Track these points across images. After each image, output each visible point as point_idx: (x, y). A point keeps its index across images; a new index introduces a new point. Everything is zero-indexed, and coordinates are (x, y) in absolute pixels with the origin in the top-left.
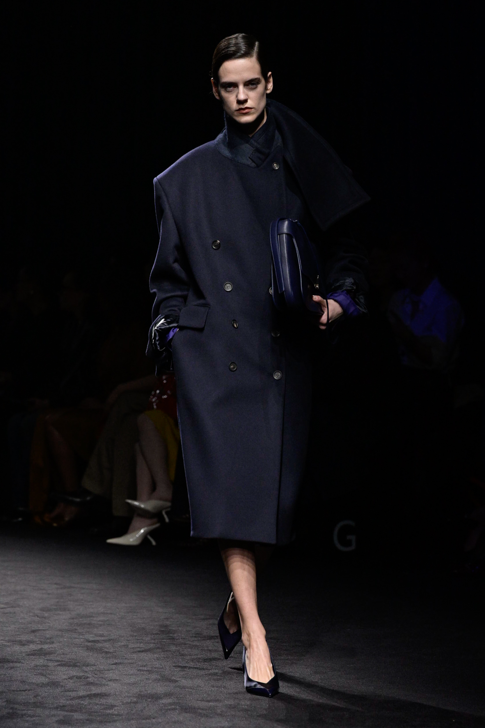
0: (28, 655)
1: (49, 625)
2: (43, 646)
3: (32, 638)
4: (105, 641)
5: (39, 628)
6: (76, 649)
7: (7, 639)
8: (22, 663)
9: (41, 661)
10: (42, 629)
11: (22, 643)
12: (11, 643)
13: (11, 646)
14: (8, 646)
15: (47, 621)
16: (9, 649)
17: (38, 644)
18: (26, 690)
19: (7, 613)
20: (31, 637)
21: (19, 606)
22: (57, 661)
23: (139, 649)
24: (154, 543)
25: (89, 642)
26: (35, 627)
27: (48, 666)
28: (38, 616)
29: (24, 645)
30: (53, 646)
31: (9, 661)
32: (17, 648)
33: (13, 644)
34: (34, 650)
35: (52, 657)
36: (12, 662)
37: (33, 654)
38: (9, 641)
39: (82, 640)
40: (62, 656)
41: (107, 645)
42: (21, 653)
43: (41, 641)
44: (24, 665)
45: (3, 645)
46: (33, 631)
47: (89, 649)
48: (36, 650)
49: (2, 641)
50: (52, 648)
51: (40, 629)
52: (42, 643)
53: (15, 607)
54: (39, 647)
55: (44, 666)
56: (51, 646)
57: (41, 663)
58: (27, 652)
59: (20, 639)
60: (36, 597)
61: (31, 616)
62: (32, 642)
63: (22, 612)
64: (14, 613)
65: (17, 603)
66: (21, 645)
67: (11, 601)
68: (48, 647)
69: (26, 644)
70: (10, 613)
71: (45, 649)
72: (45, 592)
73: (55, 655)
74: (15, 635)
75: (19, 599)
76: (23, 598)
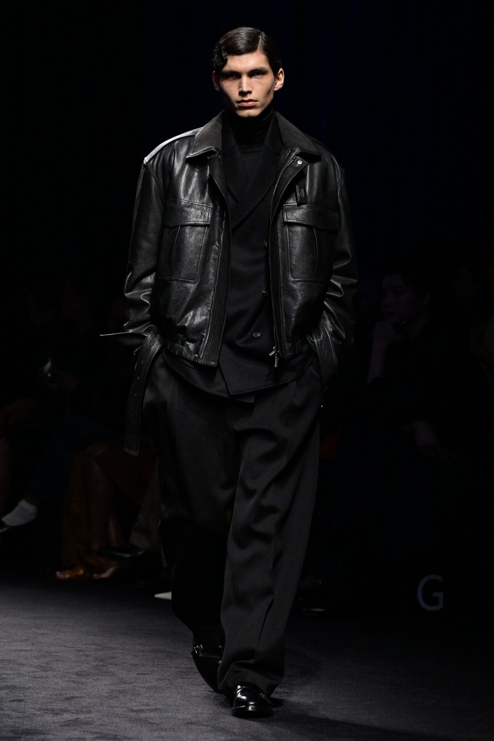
0: (62, 726)
1: (86, 691)
2: (79, 716)
4: (151, 711)
6: (117, 719)
7: (37, 707)
8: (55, 735)
9: (76, 734)
11: (55, 712)
12: (42, 712)
14: (41, 716)
15: (84, 687)
16: (39, 719)
17: (72, 713)
19: (38, 677)
20: (66, 705)
21: (52, 669)
22: (95, 733)
25: (133, 711)
26: (70, 694)
28: (73, 681)
29: (57, 714)
31: (39, 733)
32: (49, 718)
33: (44, 713)
34: (68, 721)
35: (89, 728)
36: (43, 734)
37: (68, 724)
38: (40, 709)
39: (124, 709)
40: (101, 727)
41: (152, 715)
42: (54, 723)
43: (76, 710)
44: (57, 737)
45: (33, 714)
46: (68, 699)
47: (131, 720)
48: (71, 720)
49: (32, 710)
50: (89, 718)
51: (76, 696)
52: (77, 712)
53: (47, 671)
54: (75, 716)
56: (88, 715)
57: (76, 735)
58: (60, 722)
59: (53, 707)
60: (73, 659)
61: (65, 681)
62: (66, 711)
63: (55, 677)
64: (47, 677)
65: (50, 666)
66: (53, 714)
67: (44, 663)
68: (84, 716)
69: (59, 714)
70: (42, 677)
71: (81, 719)
72: (81, 653)
73: (93, 726)
74: (47, 703)
75: (52, 662)
76: (57, 660)
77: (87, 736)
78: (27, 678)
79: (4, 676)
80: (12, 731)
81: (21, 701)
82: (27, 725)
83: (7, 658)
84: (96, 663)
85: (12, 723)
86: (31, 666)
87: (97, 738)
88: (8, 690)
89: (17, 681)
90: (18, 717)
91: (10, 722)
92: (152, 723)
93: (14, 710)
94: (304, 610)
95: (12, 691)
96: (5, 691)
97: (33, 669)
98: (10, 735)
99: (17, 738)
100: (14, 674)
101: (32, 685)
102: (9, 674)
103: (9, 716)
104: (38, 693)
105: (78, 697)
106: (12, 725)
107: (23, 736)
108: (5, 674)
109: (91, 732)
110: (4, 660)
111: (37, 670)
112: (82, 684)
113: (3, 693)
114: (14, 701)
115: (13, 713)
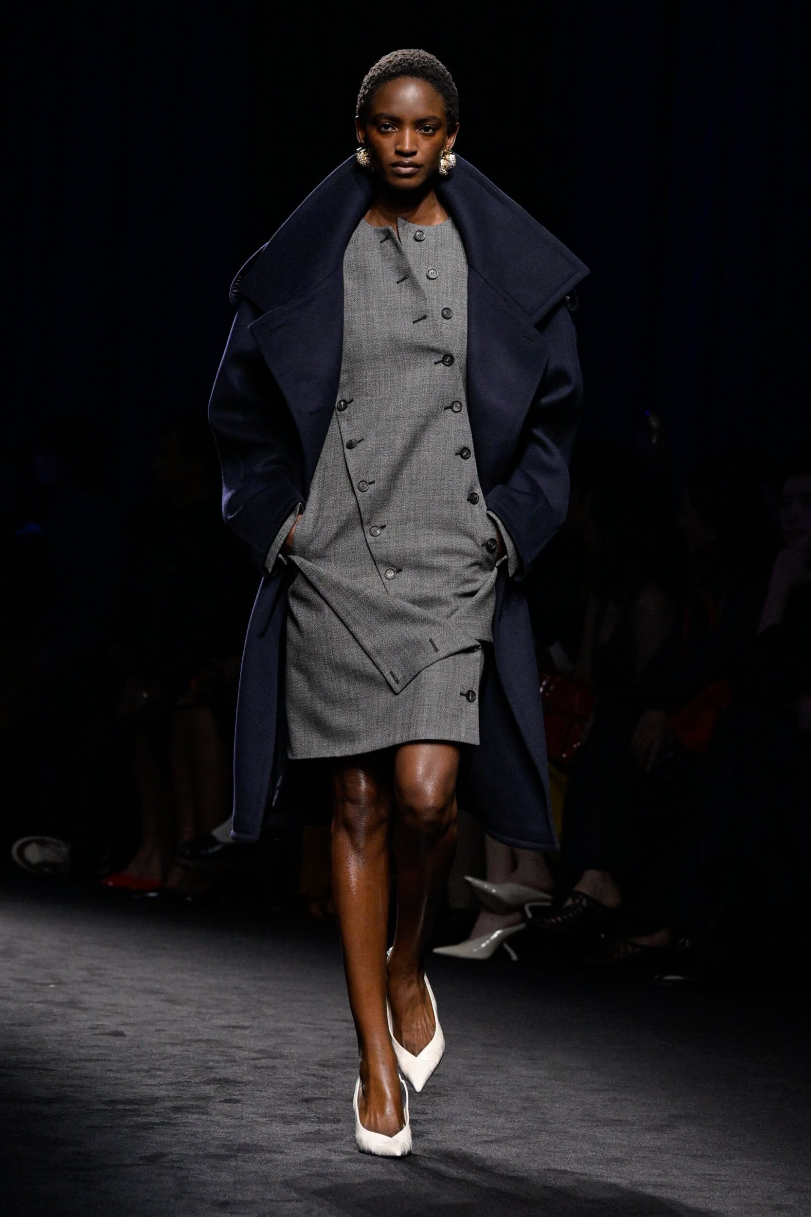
0: (297, 1140)
1: (332, 1090)
2: (322, 1127)
3: (302, 1111)
5: (315, 1094)
7: (260, 1111)
8: (286, 1154)
10: (321, 1096)
11: (286, 1120)
12: (267, 1119)
13: (267, 1124)
14: (264, 1124)
15: (329, 1083)
16: (264, 1129)
17: (313, 1122)
18: (292, 1201)
19: (262, 1067)
20: (303, 1109)
21: (281, 1056)
22: (345, 1153)
23: (485, 1138)
24: (514, 957)
26: (309, 1093)
27: (331, 1161)
28: (314, 1075)
29: (289, 1123)
30: (339, 1127)
31: (263, 1150)
32: (277, 1128)
33: (270, 1120)
34: (306, 1133)
35: (337, 1145)
36: (269, 1152)
37: (305, 1138)
38: (264, 1116)
42: (285, 1136)
43: (318, 1118)
45: (253, 1122)
46: (307, 1101)
48: (311, 1133)
49: (253, 1116)
50: (337, 1130)
51: (318, 1096)
52: (320, 1121)
53: (276, 1058)
54: (315, 1127)
55: (325, 1161)
56: (335, 1126)
57: (319, 1154)
58: (294, 1135)
59: (283, 1112)
60: (312, 1042)
61: (302, 1074)
62: (303, 1118)
63: (286, 1067)
64: (274, 1067)
65: (279, 1051)
66: (284, 1123)
67: (269, 1046)
68: (330, 1128)
69: (293, 1122)
70: (267, 1068)
71: (325, 1131)
72: (326, 1033)
73: (343, 1143)
74: (275, 1105)
75: (282, 1045)
76: (290, 1043)
77: (333, 1158)
78: (245, 1068)
79: (211, 1064)
80: (223, 1146)
81: (238, 1101)
82: (245, 1138)
83: (216, 1038)
84: (347, 1048)
85: (223, 1134)
86: (250, 1050)
87: (350, 1160)
88: (217, 1084)
89: (228, 1072)
90: (231, 1126)
91: (220, 1133)
92: (431, 1140)
93: (226, 1116)
94: (656, 977)
95: (224, 1087)
96: (213, 1087)
97: (254, 1055)
98: (221, 1152)
99: (232, 1157)
100: (226, 1061)
101: (252, 1079)
102: (218, 1062)
103: (218, 1124)
104: (262, 1091)
105: (320, 1099)
106: (223, 1138)
107: (240, 1154)
108: (212, 1062)
109: (342, 1152)
110: (211, 1040)
111: (260, 1056)
112: (327, 1078)
113: (209, 1090)
114: (226, 1101)
115: (225, 1120)
